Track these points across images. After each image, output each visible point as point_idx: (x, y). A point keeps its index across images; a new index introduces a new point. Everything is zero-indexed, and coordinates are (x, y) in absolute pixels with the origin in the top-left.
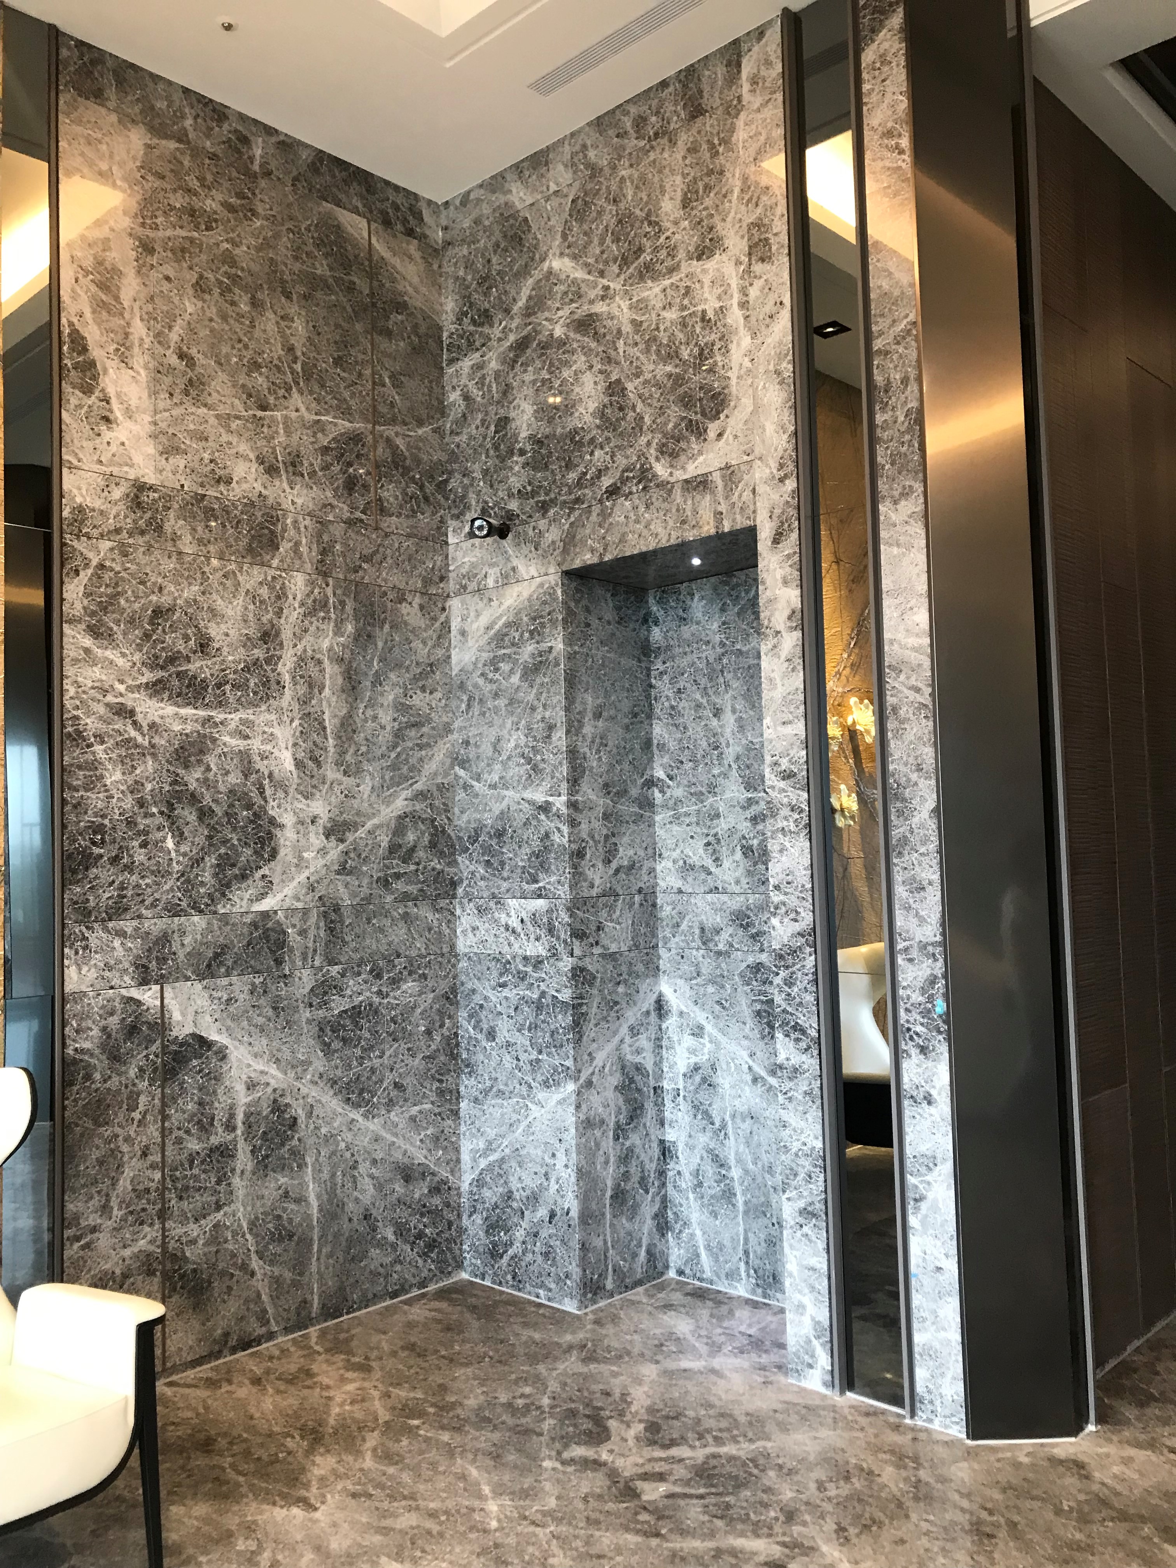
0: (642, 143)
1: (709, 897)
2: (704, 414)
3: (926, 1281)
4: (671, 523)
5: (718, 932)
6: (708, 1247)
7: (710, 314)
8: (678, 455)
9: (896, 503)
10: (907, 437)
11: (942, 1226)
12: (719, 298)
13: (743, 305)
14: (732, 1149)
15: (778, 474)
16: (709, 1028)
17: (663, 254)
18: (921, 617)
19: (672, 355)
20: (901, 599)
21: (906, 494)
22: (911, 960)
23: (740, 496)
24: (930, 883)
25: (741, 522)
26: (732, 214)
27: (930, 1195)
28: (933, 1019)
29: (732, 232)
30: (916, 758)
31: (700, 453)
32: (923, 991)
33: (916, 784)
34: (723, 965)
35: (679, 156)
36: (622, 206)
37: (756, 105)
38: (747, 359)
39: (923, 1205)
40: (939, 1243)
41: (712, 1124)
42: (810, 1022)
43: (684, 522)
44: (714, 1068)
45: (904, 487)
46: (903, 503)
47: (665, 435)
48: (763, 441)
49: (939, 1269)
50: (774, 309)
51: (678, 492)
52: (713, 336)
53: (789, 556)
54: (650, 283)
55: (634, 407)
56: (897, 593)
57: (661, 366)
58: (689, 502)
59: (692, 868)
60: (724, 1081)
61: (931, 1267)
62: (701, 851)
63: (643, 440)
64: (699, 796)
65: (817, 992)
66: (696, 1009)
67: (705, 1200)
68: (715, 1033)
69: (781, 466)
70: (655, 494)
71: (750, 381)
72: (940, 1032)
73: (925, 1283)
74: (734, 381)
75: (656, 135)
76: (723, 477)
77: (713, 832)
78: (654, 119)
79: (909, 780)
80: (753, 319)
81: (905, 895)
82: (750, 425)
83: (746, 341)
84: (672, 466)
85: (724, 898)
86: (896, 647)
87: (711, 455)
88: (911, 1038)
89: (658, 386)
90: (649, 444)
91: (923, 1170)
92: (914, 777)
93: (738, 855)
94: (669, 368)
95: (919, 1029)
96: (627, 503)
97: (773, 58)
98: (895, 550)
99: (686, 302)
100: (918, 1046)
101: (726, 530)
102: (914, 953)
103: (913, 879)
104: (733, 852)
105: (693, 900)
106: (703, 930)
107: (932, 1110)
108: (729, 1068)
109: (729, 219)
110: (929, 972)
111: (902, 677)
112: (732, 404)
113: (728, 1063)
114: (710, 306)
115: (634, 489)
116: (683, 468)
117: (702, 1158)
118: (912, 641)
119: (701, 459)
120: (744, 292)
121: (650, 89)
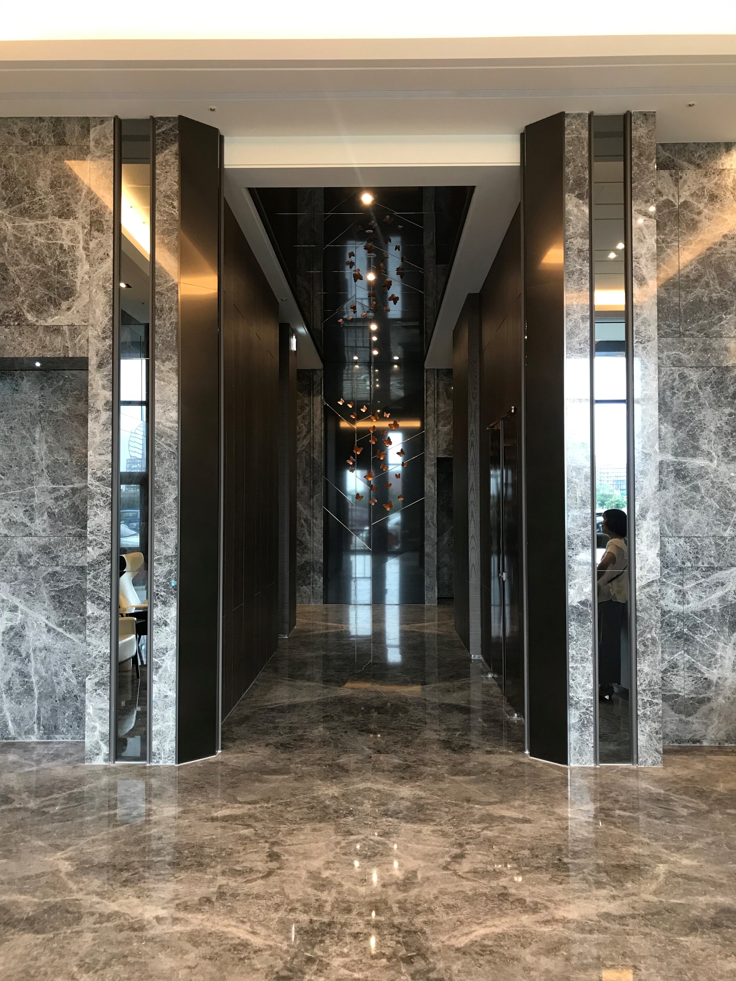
0: (25, 144)
1: (25, 539)
2: (59, 295)
3: (160, 703)
4: (36, 346)
5: (30, 556)
6: (14, 721)
7: (66, 247)
8: (41, 313)
9: (164, 362)
10: (170, 334)
11: (169, 677)
12: (71, 241)
13: (86, 249)
14: (32, 667)
15: (102, 336)
16: (21, 606)
17: (37, 207)
18: (174, 415)
19: (40, 260)
20: (164, 405)
21: (169, 359)
22: (160, 564)
23: (79, 341)
24: (172, 530)
25: (79, 354)
26: (82, 202)
27: (164, 665)
28: (170, 589)
29: (81, 211)
30: (168, 475)
31: (56, 315)
32: (165, 577)
33: (168, 487)
34: (33, 574)
35: (50, 160)
36: (10, 171)
37: (98, 154)
38: (86, 276)
39: (160, 671)
40: (167, 685)
41: (21, 656)
42: (106, 595)
43: (44, 347)
44: (23, 627)
45: (168, 356)
46: (167, 362)
47: (34, 300)
48: (94, 318)
49: (166, 696)
50: (103, 256)
51: (41, 331)
52: (67, 259)
53: (106, 376)
54: (27, 219)
55: (13, 281)
56: (162, 402)
57: (33, 264)
58: (48, 338)
59: (15, 523)
60: (30, 633)
61: (162, 696)
62: (21, 514)
63: (19, 299)
64: (22, 486)
65: (111, 581)
66: (14, 597)
67: (14, 696)
68: (25, 609)
69: (104, 332)
70: (26, 329)
71: (88, 287)
72: (172, 594)
73: (159, 704)
74: (78, 284)
75: (35, 143)
76: (69, 330)
77: (29, 504)
78: (33, 134)
79: (164, 485)
80: (91, 258)
81: (159, 535)
82: (87, 308)
83: (87, 267)
84: (37, 317)
85: (35, 539)
86: (161, 426)
87: (63, 317)
88: (158, 598)
89: (30, 273)
90: (23, 302)
91: (161, 655)
92: (167, 484)
93: (45, 517)
94: (38, 267)
95: (162, 593)
96: (7, 330)
97: (108, 136)
98: (162, 383)
99: (51, 236)
100: (161, 601)
101: (70, 356)
102: (162, 561)
103: (164, 528)
104: (42, 515)
105: (14, 540)
106: (20, 556)
107: (167, 628)
108: (33, 627)
109: (79, 204)
110: (169, 568)
111: (163, 440)
112: (77, 295)
113: (32, 624)
114: (67, 243)
115: (12, 323)
116: (45, 320)
117: (13, 675)
118: (169, 424)
119: (56, 318)
120: (86, 242)
121: (33, 118)
